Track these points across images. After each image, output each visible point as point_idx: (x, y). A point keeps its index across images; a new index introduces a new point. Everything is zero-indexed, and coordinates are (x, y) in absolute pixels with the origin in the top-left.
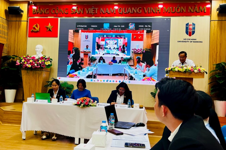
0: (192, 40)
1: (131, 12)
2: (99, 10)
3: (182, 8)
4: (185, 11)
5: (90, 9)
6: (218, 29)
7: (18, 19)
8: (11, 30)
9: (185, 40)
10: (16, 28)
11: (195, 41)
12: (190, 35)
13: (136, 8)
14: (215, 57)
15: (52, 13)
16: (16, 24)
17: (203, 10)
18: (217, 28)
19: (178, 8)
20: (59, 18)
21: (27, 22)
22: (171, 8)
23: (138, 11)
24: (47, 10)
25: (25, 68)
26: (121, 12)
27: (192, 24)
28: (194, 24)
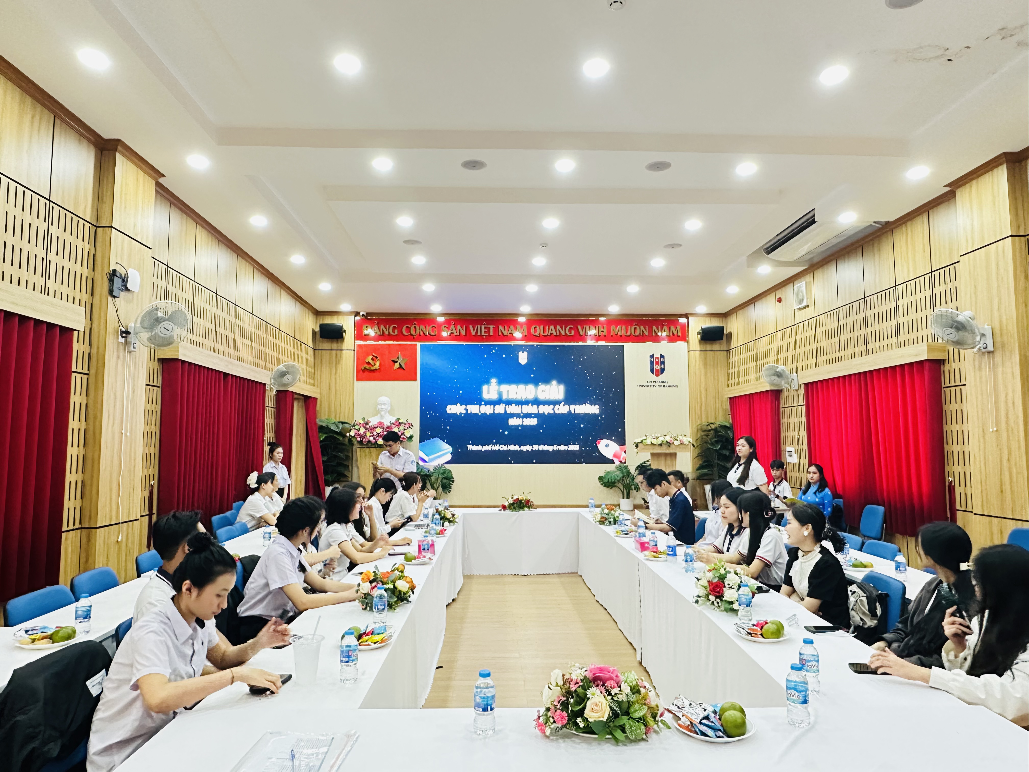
0: (660, 384)
1: (555, 334)
2: (496, 330)
3: (642, 328)
4: (646, 333)
5: (479, 326)
6: (701, 364)
7: (335, 346)
8: (321, 368)
9: (649, 384)
10: (330, 363)
11: (665, 384)
12: (657, 375)
13: (564, 326)
14: (698, 411)
15: (405, 333)
16: (330, 356)
17: (675, 333)
18: (699, 364)
19: (635, 328)
20: (419, 344)
21: (354, 350)
22: (624, 327)
23: (567, 333)
24: (394, 328)
25: (367, 444)
26: (537, 334)
27: (659, 356)
28: (662, 356)
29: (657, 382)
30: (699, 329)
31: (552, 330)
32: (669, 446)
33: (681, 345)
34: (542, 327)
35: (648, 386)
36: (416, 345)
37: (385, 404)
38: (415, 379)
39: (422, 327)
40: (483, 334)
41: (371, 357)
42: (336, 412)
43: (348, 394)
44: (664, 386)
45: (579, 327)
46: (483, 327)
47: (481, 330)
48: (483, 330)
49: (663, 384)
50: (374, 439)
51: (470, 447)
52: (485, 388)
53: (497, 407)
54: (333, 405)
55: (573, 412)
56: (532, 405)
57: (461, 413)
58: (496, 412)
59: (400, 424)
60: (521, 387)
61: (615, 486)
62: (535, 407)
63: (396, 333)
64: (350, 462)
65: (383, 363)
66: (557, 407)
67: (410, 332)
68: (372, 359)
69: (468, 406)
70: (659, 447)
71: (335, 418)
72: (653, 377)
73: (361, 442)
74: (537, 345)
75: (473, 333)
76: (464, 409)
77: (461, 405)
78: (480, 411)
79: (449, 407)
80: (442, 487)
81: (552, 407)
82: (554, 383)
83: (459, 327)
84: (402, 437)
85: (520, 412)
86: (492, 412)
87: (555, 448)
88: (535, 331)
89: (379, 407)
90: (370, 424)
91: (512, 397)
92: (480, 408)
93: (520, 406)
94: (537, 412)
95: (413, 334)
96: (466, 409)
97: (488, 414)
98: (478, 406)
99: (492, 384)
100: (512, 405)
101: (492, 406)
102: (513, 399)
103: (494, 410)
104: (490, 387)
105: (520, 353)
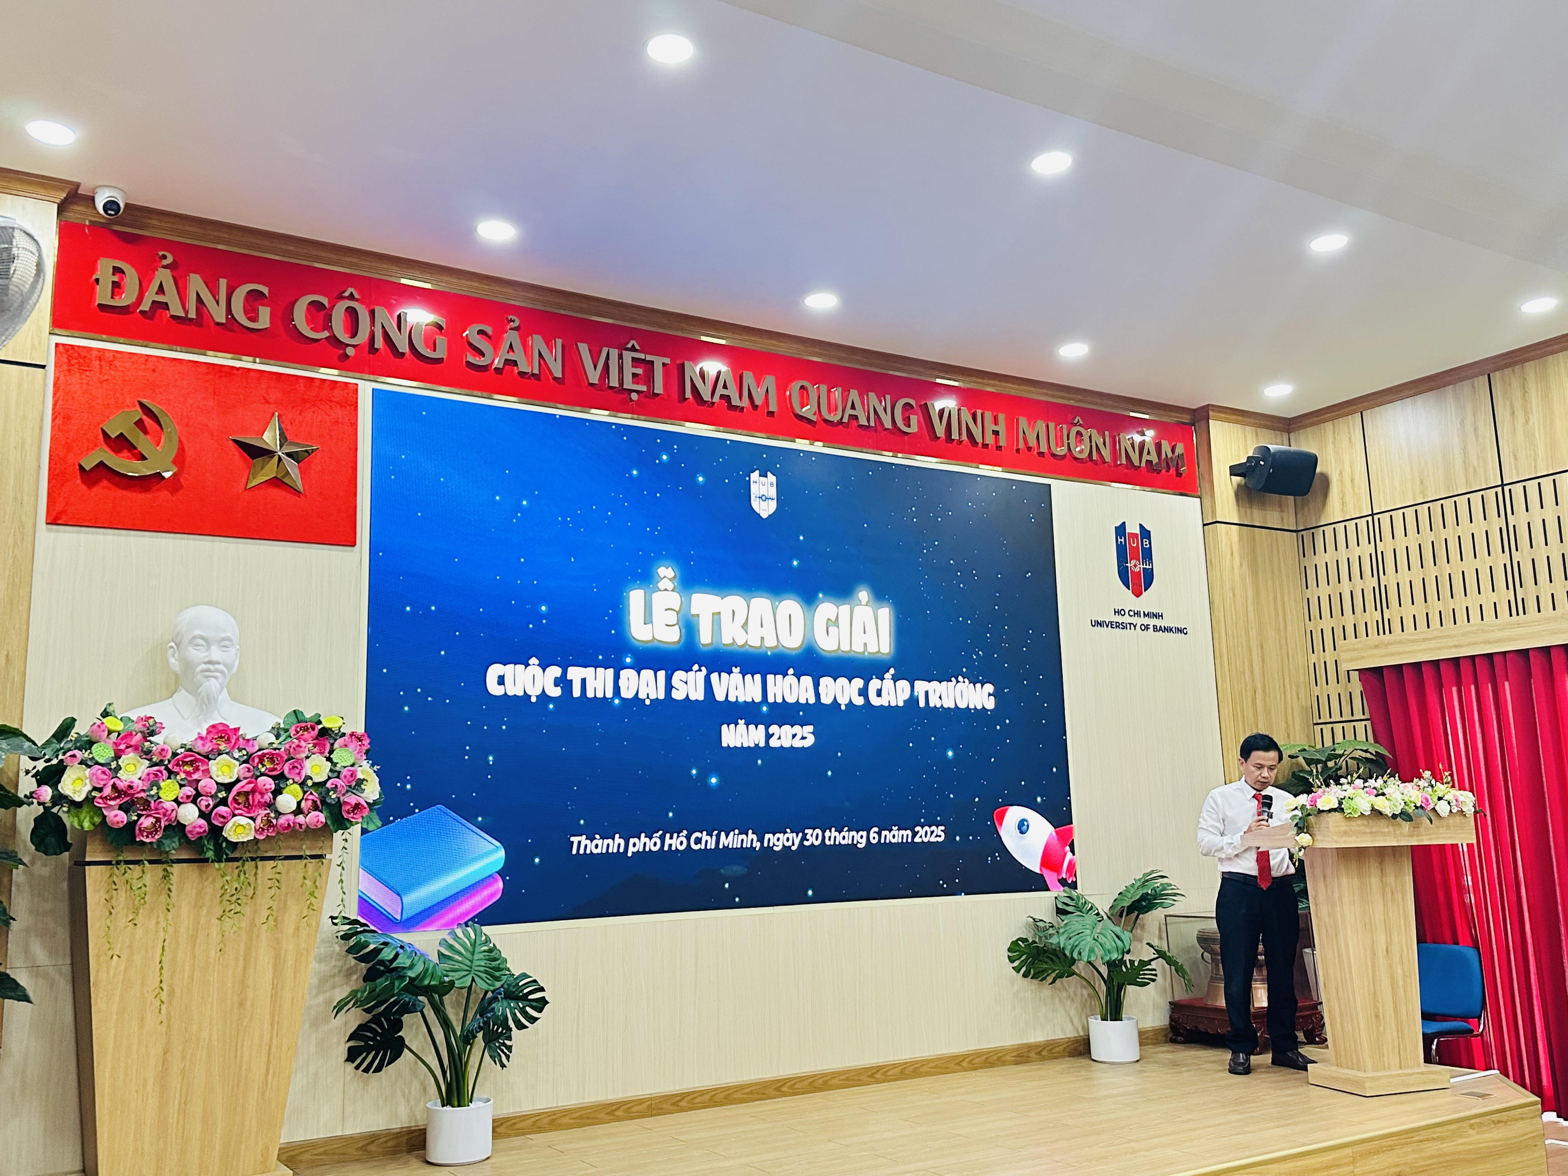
0: (1147, 621)
1: (864, 423)
2: (674, 374)
3: (1095, 435)
4: (1106, 455)
5: (614, 353)
9: (1119, 618)
11: (1158, 622)
12: (1137, 592)
13: (887, 398)
19: (1079, 434)
21: (46, 372)
22: (1052, 426)
26: (809, 413)
28: (1146, 533)
29: (1138, 614)
30: (1235, 460)
31: (853, 407)
34: (823, 388)
35: (1117, 625)
36: (355, 389)
38: (347, 541)
39: (380, 316)
40: (628, 384)
41: (134, 415)
44: (1155, 628)
47: (622, 367)
49: (1151, 622)
50: (205, 814)
51: (582, 844)
52: (636, 598)
53: (679, 676)
55: (922, 704)
56: (798, 676)
57: (544, 697)
58: (677, 695)
60: (761, 604)
62: (807, 680)
63: (264, 322)
65: (190, 452)
66: (875, 684)
67: (328, 329)
69: (571, 670)
72: (1125, 598)
74: (809, 454)
75: (594, 377)
76: (557, 682)
77: (544, 666)
78: (618, 691)
79: (493, 672)
81: (858, 683)
82: (863, 595)
83: (537, 341)
84: (349, 800)
85: (758, 699)
86: (662, 696)
87: (874, 839)
88: (804, 403)
91: (731, 641)
92: (617, 678)
93: (758, 677)
94: (812, 700)
95: (344, 338)
96: (563, 682)
97: (648, 702)
98: (611, 671)
99: (662, 585)
100: (730, 672)
101: (662, 674)
102: (735, 648)
103: (669, 687)
104: (656, 596)
105: (755, 476)
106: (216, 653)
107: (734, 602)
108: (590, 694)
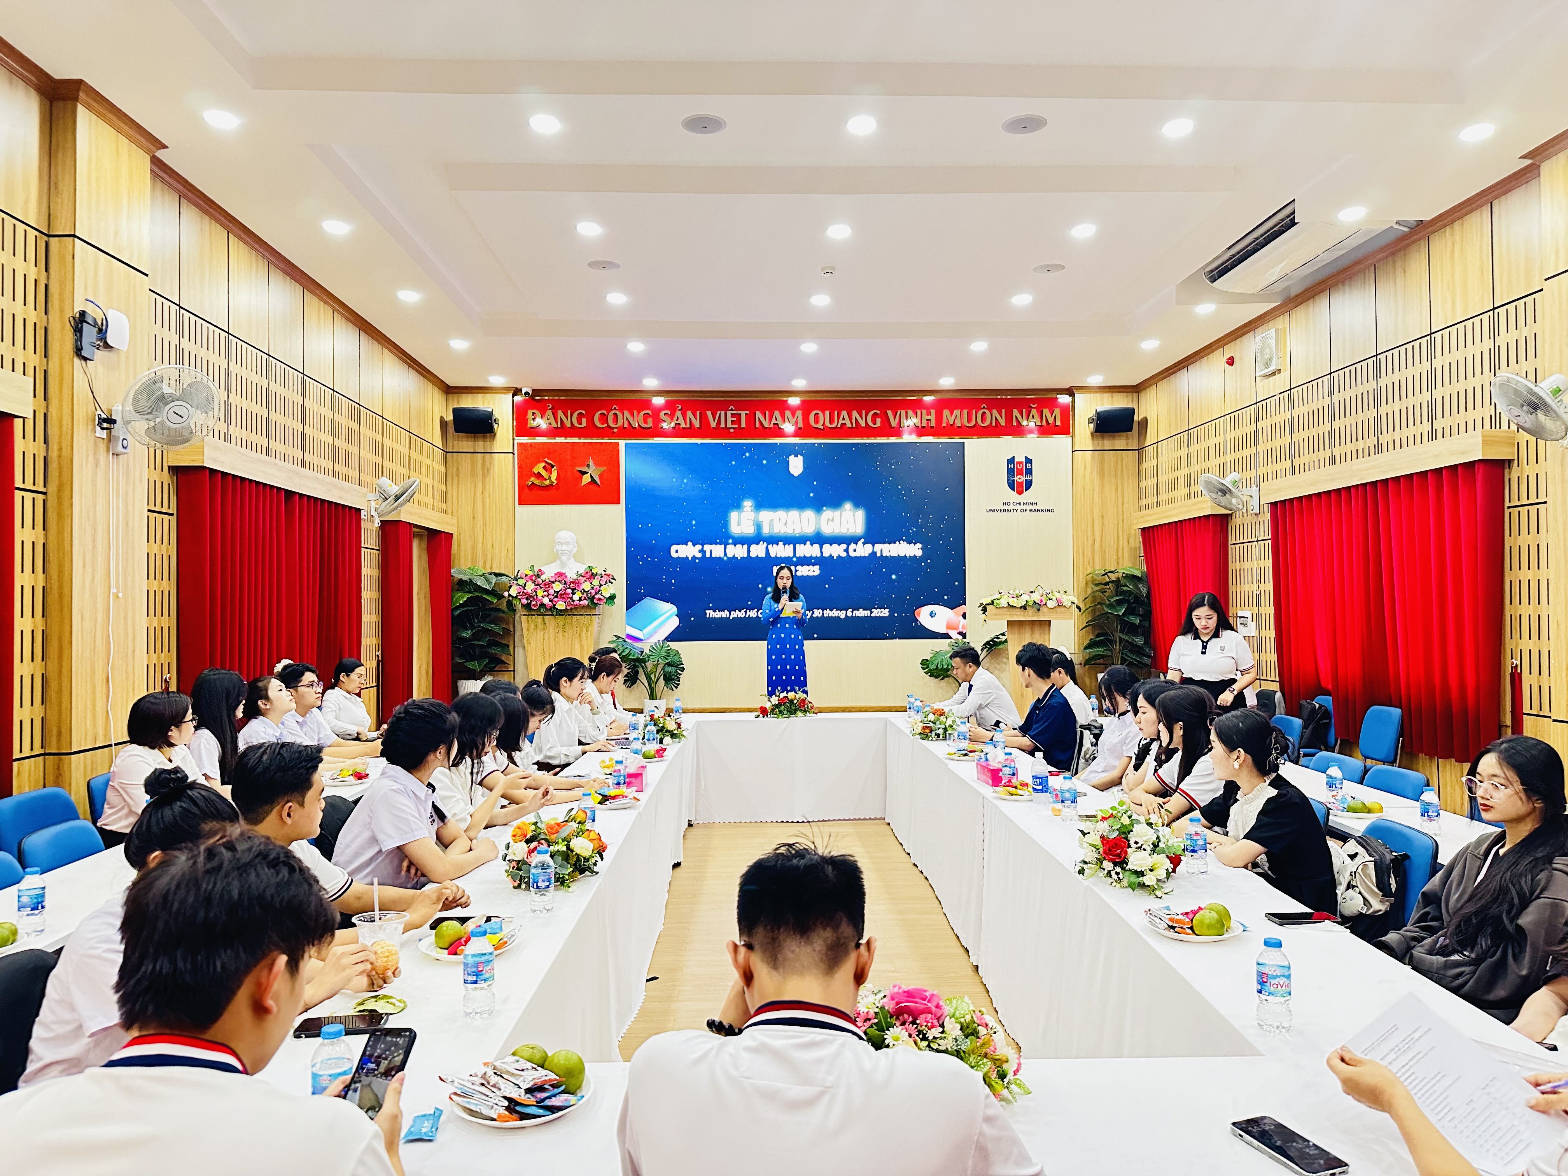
0: (1025, 507)
2: (751, 418)
3: (995, 412)
4: (1003, 422)
5: (723, 413)
6: (1095, 474)
7: (480, 445)
8: (458, 483)
9: (1006, 507)
10: (473, 475)
11: (1033, 507)
12: (1020, 493)
13: (864, 412)
14: (1088, 551)
15: (598, 424)
16: (473, 463)
17: (1051, 421)
18: (1092, 473)
19: (984, 413)
20: (622, 443)
21: (514, 454)
22: (965, 412)
23: (871, 424)
24: (580, 416)
25: (539, 610)
26: (820, 426)
27: (1023, 460)
28: (1029, 461)
29: (1019, 504)
30: (1091, 413)
31: (844, 419)
32: (1039, 610)
33: (1062, 440)
34: (827, 413)
35: (1005, 511)
36: (618, 444)
37: (567, 543)
38: (618, 502)
39: (626, 413)
40: (729, 425)
41: (543, 464)
42: (485, 555)
43: (504, 527)
44: (1031, 510)
45: (889, 413)
46: (729, 413)
47: (726, 419)
48: (729, 419)
49: (1029, 507)
50: (551, 601)
51: (710, 613)
52: (733, 516)
53: (753, 547)
54: (480, 545)
55: (879, 555)
56: (812, 545)
57: (694, 558)
58: (753, 555)
59: (593, 576)
60: (794, 514)
61: (948, 676)
62: (817, 546)
63: (584, 424)
64: (511, 639)
65: (562, 476)
66: (852, 546)
67: (607, 422)
68: (544, 468)
69: (706, 546)
70: (1022, 612)
71: (485, 567)
72: (1013, 496)
73: (528, 607)
74: (820, 444)
75: (713, 424)
76: (700, 551)
77: (694, 545)
78: (725, 554)
79: (674, 548)
80: (664, 680)
81: (844, 546)
82: (848, 506)
83: (689, 414)
84: (597, 596)
85: (791, 555)
86: (745, 555)
87: (849, 613)
88: (817, 421)
89: (559, 548)
90: (543, 577)
91: (778, 531)
92: (725, 548)
93: (792, 546)
94: (819, 555)
95: (612, 425)
96: (702, 551)
97: (739, 558)
98: (723, 546)
99: (745, 509)
100: (778, 544)
101: (746, 546)
102: (781, 534)
103: (749, 551)
104: (743, 514)
105: (792, 458)
106: (564, 547)
107: (780, 514)
108: (714, 556)
